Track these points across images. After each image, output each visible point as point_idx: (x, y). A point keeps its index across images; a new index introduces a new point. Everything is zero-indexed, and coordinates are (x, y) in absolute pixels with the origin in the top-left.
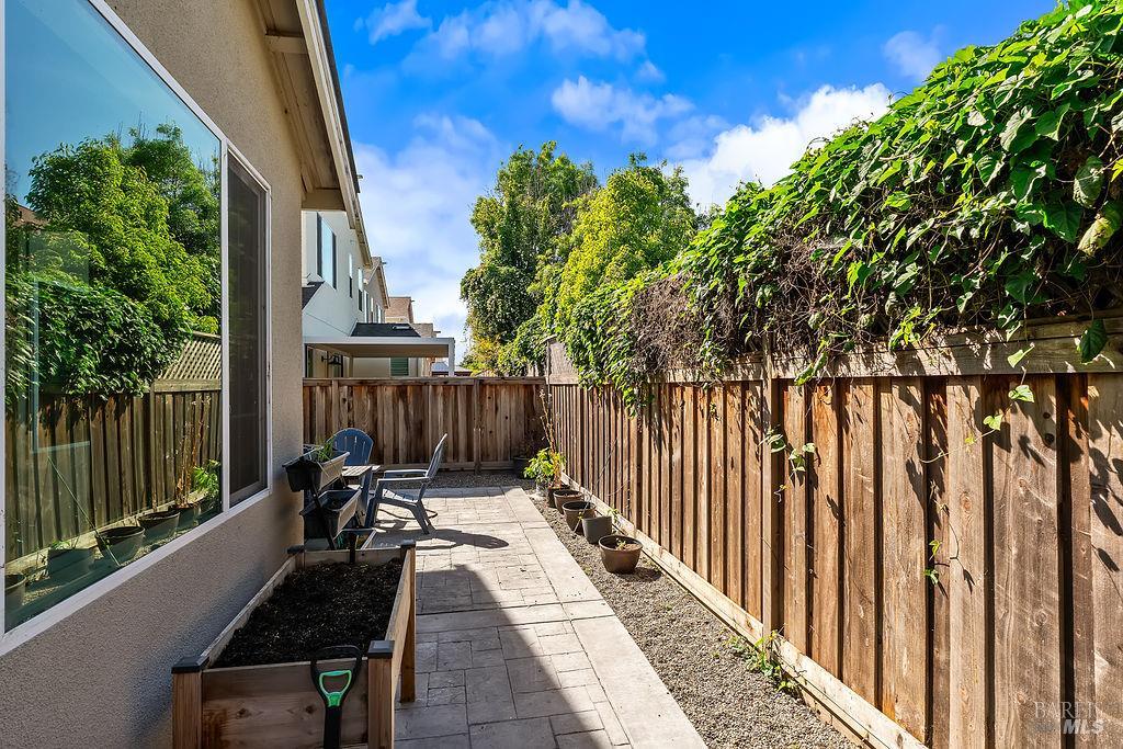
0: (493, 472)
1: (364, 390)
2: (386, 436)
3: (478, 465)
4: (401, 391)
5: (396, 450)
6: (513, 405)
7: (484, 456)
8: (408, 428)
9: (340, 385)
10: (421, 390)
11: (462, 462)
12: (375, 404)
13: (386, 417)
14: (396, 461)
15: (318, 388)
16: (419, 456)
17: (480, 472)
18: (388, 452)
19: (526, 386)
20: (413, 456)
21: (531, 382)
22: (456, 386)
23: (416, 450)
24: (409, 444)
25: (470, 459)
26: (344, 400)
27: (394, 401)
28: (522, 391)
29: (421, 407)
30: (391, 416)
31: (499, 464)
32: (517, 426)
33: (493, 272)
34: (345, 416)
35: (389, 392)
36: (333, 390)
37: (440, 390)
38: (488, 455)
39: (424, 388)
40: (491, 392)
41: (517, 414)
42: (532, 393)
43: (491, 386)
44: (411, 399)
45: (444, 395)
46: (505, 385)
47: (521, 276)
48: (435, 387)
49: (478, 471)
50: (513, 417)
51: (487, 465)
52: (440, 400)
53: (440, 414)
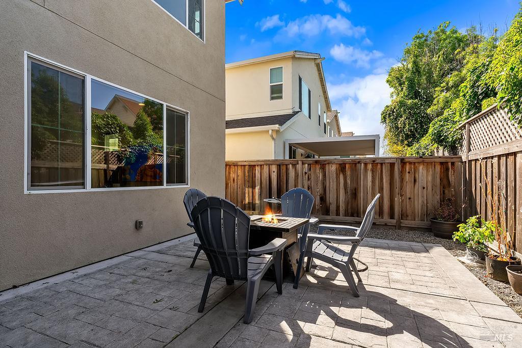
0: (411, 229)
1: (318, 167)
2: (331, 197)
3: (399, 222)
4: (342, 167)
5: (338, 207)
6: (430, 178)
7: (403, 216)
8: (346, 192)
9: (303, 164)
10: (356, 166)
11: (386, 219)
12: (324, 176)
13: (332, 185)
14: (338, 214)
15: (291, 165)
16: (354, 213)
17: (400, 228)
18: (333, 208)
19: (441, 163)
20: (350, 211)
21: (448, 160)
22: (382, 164)
23: (352, 208)
24: (347, 204)
25: (392, 216)
26: (306, 173)
27: (337, 174)
28: (438, 168)
29: (356, 178)
30: (335, 183)
31: (417, 223)
32: (433, 195)
33: (402, 104)
34: (306, 183)
35: (333, 168)
36: (299, 166)
37: (370, 167)
38: (407, 216)
39: (358, 165)
40: (411, 168)
41: (433, 186)
42: (447, 169)
43: (410, 163)
44: (348, 173)
45: (373, 171)
46: (423, 162)
47: (421, 104)
48: (366, 164)
49: (399, 227)
50: (430, 188)
51: (405, 223)
52: (370, 174)
53: (370, 184)
